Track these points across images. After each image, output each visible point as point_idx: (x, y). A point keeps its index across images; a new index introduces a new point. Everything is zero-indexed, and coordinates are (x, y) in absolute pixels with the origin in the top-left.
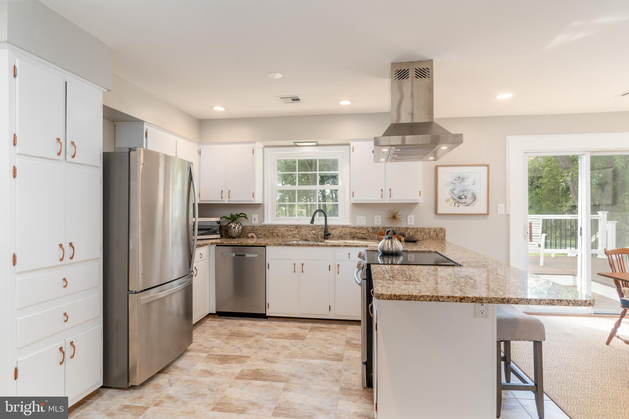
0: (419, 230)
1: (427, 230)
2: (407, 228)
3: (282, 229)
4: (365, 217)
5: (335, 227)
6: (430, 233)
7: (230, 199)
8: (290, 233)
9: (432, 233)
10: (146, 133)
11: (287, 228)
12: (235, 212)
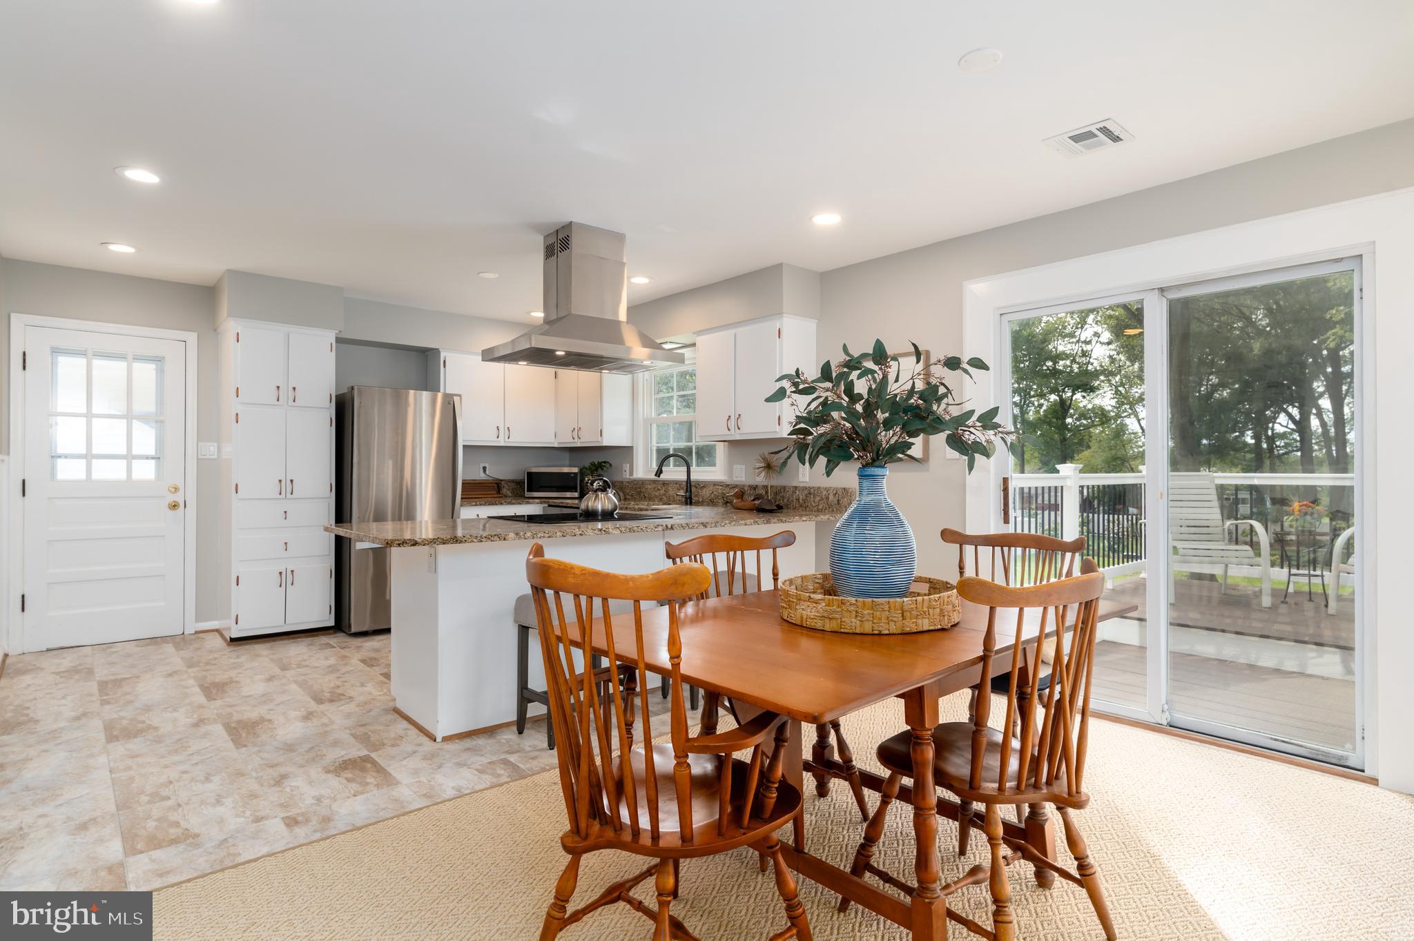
0: (812, 490)
1: (825, 493)
2: (796, 487)
3: (650, 487)
4: (743, 467)
5: (703, 485)
6: (828, 498)
7: (581, 440)
8: (657, 494)
9: (831, 497)
10: (445, 362)
11: (654, 485)
12: (597, 458)
